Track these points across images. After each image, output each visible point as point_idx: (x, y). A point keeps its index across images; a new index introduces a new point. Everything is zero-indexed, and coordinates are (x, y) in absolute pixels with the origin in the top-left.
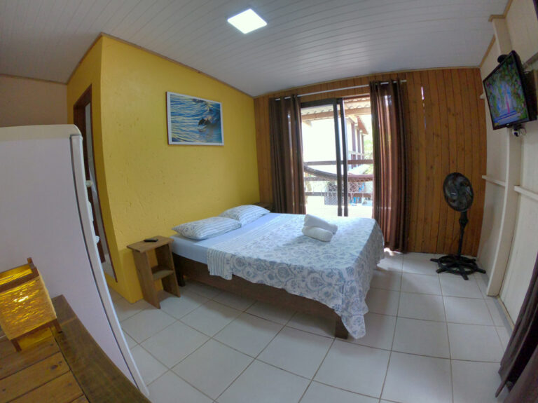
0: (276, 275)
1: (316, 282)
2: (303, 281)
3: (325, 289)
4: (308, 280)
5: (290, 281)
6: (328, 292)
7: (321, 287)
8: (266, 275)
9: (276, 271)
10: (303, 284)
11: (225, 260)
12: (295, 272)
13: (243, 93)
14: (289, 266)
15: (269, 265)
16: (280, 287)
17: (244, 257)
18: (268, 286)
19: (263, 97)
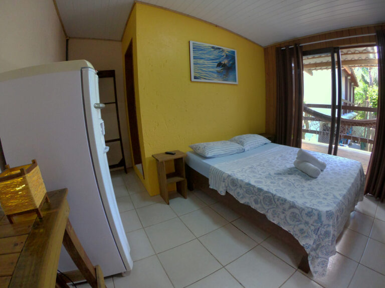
0: (260, 202)
1: (295, 217)
2: (284, 213)
3: (302, 226)
4: (288, 213)
5: (272, 210)
6: (303, 229)
7: (297, 223)
8: (252, 200)
9: (261, 198)
10: (282, 216)
11: (222, 178)
12: (278, 203)
13: (254, 43)
14: (274, 196)
15: (256, 191)
16: (262, 213)
17: (237, 179)
18: (252, 208)
19: (271, 47)
